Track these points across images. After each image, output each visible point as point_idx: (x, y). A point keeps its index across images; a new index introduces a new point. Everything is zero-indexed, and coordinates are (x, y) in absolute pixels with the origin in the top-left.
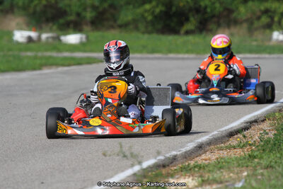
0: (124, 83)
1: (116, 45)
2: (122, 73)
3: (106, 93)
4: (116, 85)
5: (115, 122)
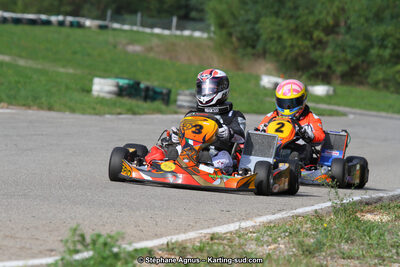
0: (214, 123)
1: (211, 74)
2: (216, 110)
3: (188, 133)
4: (203, 123)
5: (192, 170)
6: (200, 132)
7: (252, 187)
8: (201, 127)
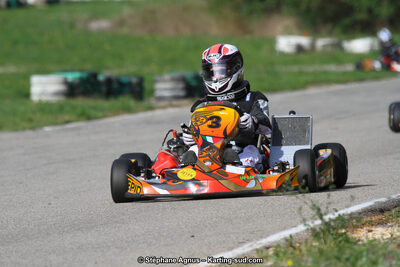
0: (233, 110)
1: (220, 52)
2: (232, 95)
3: (204, 128)
4: (220, 114)
5: (217, 174)
6: (218, 126)
7: (295, 184)
8: (218, 118)
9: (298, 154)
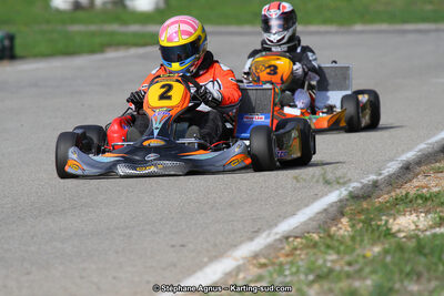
0: (288, 60)
1: (279, 9)
2: (285, 48)
3: (263, 75)
4: (277, 63)
6: (275, 73)
7: (343, 124)
8: (276, 67)
9: (344, 99)
